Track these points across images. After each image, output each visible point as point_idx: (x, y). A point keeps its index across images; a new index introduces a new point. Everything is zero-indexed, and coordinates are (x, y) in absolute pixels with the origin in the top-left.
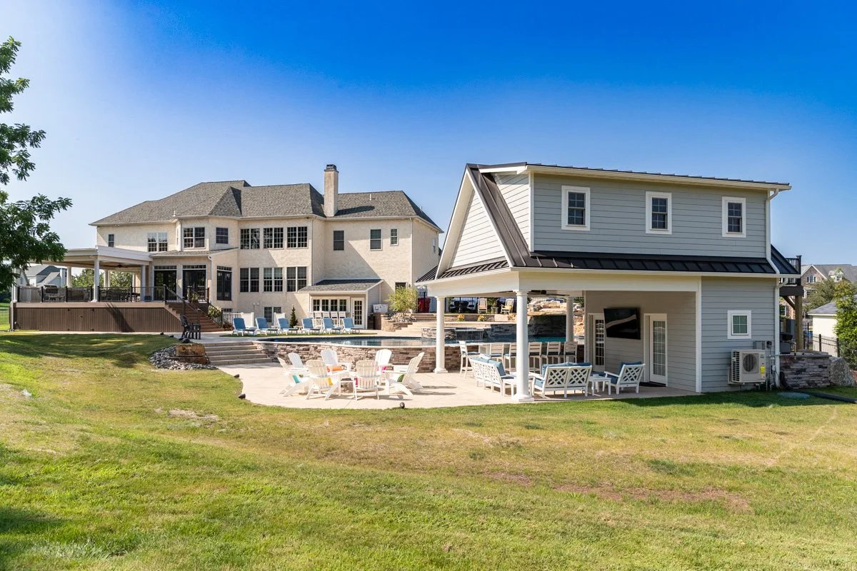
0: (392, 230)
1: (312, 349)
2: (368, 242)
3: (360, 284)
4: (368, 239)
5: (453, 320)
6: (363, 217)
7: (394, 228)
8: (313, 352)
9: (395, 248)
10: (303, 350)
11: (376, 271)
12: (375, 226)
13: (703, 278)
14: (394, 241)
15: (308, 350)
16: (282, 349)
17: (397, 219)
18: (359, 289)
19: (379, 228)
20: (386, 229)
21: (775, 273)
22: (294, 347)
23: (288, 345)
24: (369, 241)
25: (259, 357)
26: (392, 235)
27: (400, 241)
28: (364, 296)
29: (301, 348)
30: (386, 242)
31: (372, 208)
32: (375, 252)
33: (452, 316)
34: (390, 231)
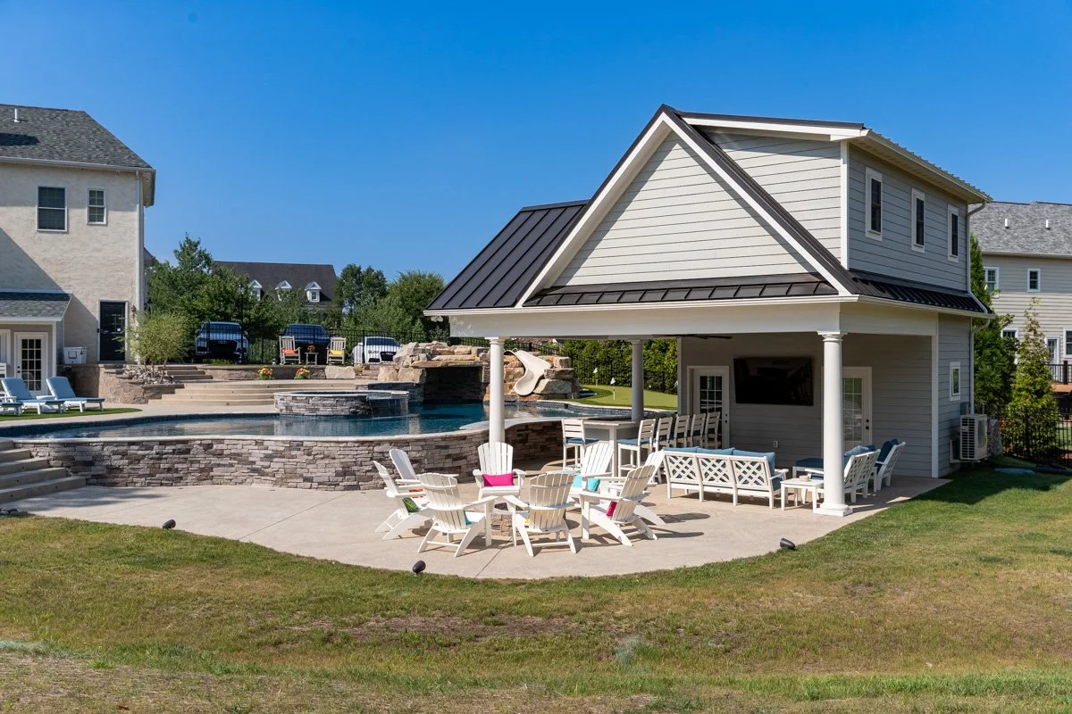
0: (92, 193)
1: (196, 448)
2: (32, 213)
3: (37, 303)
4: (33, 205)
5: (247, 378)
6: (19, 158)
7: (97, 187)
8: (200, 457)
9: (97, 230)
10: (174, 452)
11: (52, 276)
12: (52, 181)
13: (942, 316)
14: (96, 215)
15: (188, 451)
16: (115, 453)
17: (103, 172)
18: (39, 313)
19: (60, 185)
20: (77, 189)
21: (983, 311)
22: (152, 449)
23: (133, 443)
24: (35, 209)
25: (43, 477)
26: (91, 202)
27: (112, 216)
28: (46, 328)
29: (169, 449)
30: (77, 216)
31: (32, 141)
32: (49, 237)
33: (246, 370)
34: (87, 195)
